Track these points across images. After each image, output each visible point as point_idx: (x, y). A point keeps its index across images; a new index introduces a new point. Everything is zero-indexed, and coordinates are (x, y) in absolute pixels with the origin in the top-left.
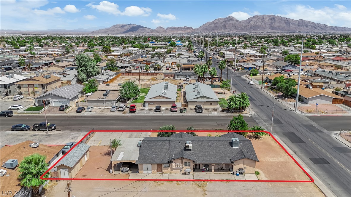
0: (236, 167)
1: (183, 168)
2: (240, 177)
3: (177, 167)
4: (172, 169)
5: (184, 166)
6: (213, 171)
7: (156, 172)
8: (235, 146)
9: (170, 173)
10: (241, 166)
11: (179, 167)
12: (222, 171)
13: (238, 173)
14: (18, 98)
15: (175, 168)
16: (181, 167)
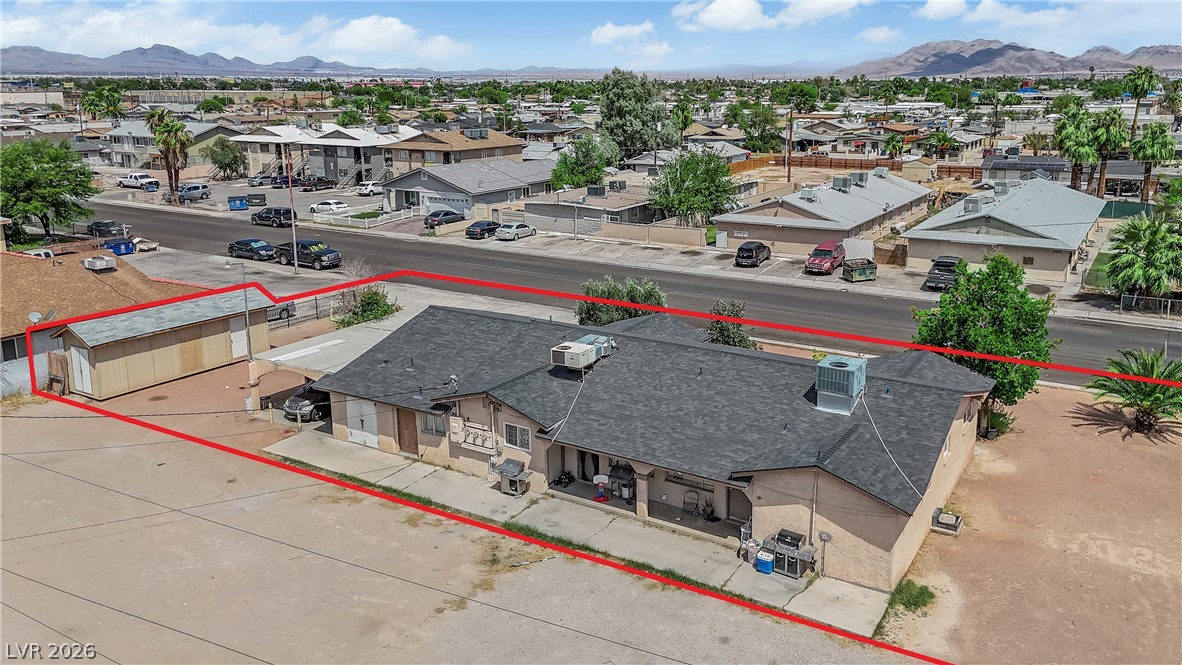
0: (769, 519)
1: (499, 454)
2: (771, 588)
3: (470, 439)
4: (456, 450)
5: (503, 442)
6: (642, 506)
7: (395, 447)
8: (830, 402)
9: (448, 468)
10: (795, 516)
11: (479, 441)
12: (701, 522)
13: (770, 557)
14: (370, 188)
15: (464, 445)
16: (488, 444)
